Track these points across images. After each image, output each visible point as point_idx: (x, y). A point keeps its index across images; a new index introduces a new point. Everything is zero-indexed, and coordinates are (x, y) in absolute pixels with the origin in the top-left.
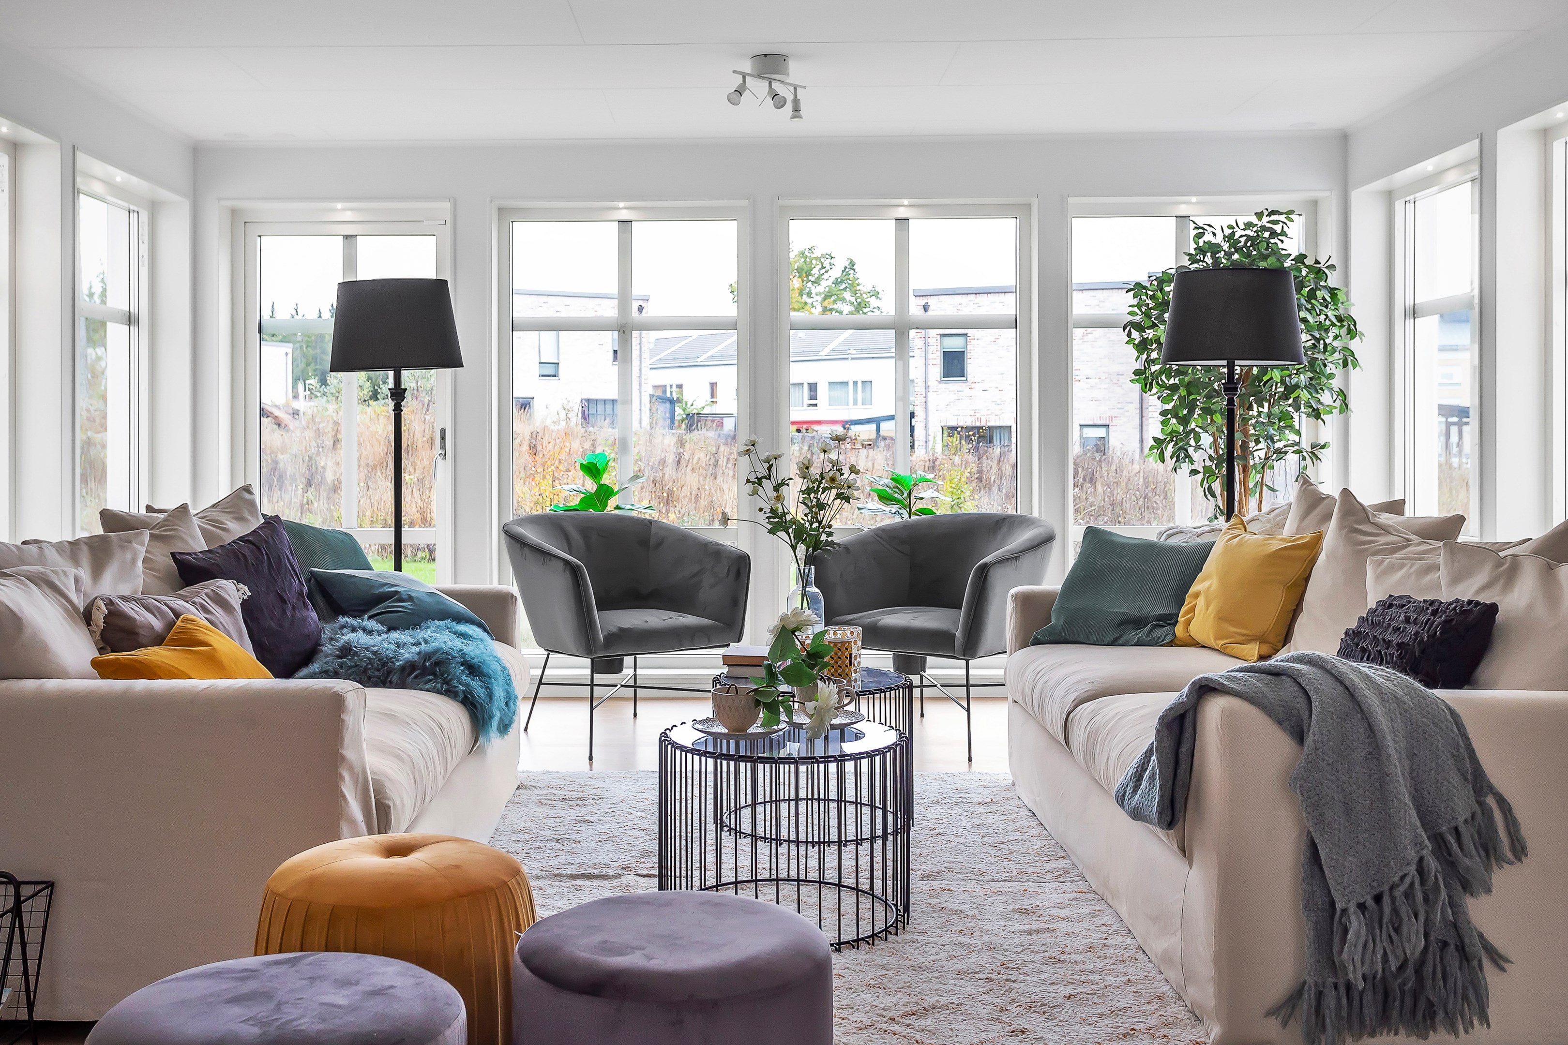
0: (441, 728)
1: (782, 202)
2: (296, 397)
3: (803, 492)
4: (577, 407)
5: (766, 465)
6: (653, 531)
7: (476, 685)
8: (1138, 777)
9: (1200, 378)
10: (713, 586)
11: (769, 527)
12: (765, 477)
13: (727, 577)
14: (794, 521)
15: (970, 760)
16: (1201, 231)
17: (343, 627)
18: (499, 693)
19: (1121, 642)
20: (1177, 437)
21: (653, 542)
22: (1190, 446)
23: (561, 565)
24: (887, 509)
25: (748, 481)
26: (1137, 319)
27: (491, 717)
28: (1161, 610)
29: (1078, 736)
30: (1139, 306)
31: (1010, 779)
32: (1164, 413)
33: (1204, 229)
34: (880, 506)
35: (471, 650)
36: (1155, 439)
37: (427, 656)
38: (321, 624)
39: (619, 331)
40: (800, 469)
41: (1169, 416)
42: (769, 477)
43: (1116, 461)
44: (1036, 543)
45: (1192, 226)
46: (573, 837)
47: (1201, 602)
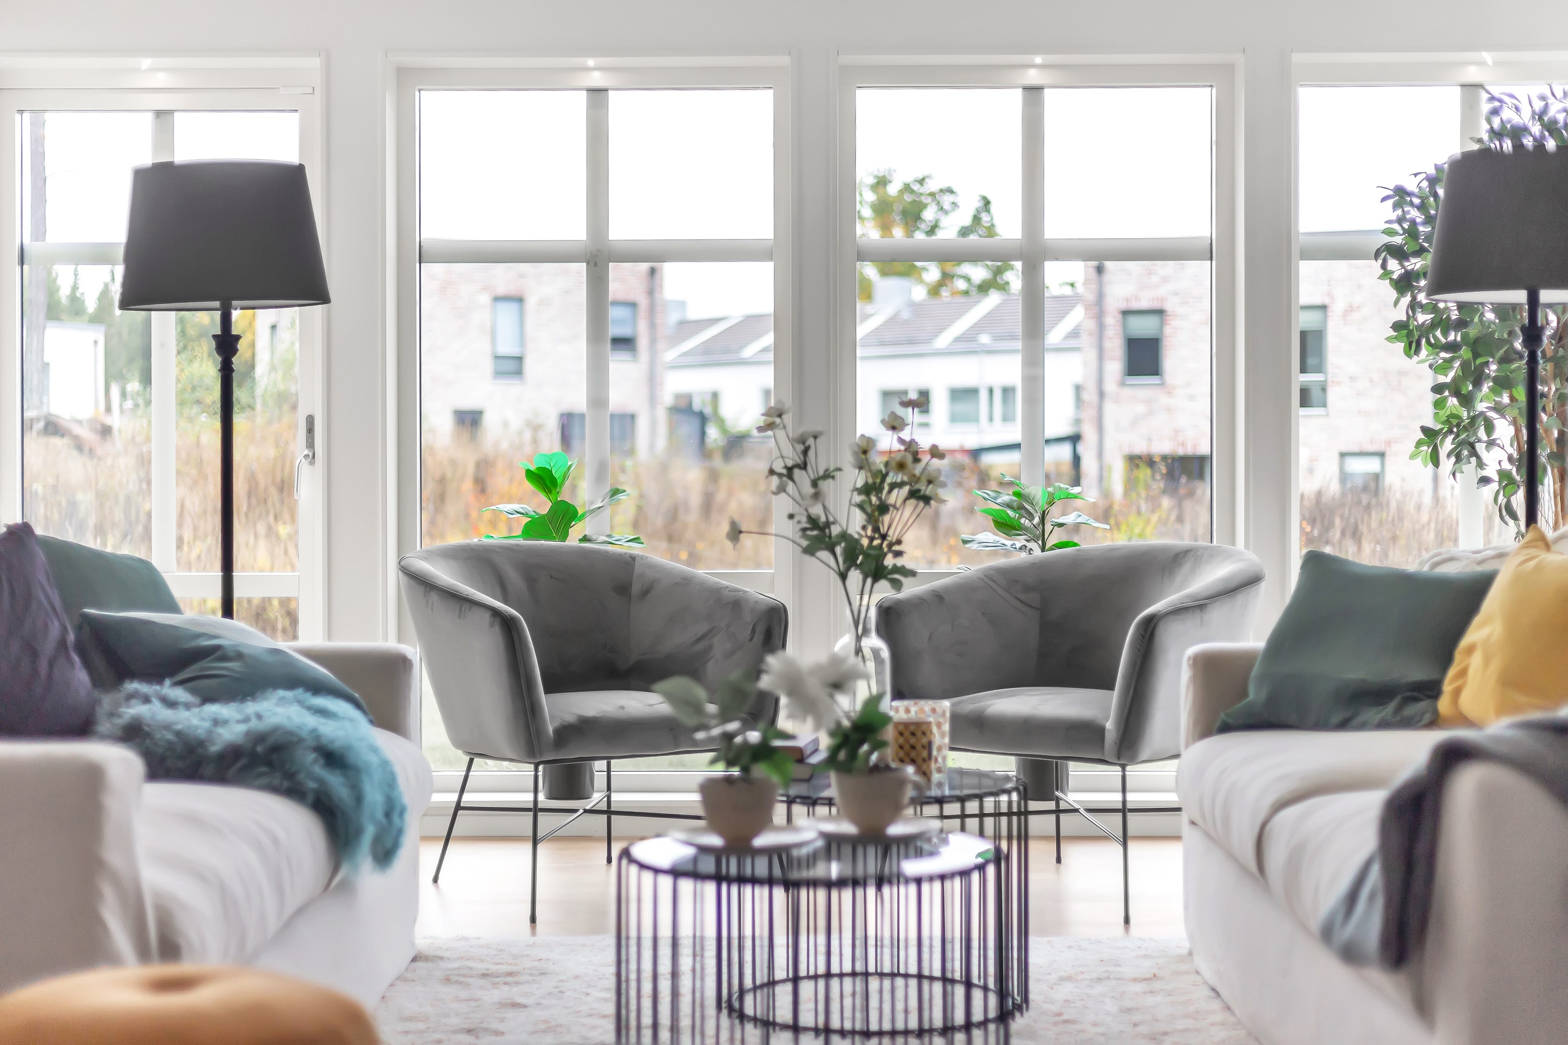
0: (275, 840)
1: (844, 59)
2: (108, 409)
3: (860, 491)
4: (552, 425)
5: (801, 448)
6: (637, 570)
7: (335, 782)
8: (1352, 897)
9: (1493, 332)
10: (729, 655)
11: (805, 543)
12: (797, 466)
13: (751, 640)
14: (844, 536)
15: (1127, 920)
16: (1497, 104)
17: (131, 696)
18: (374, 796)
19: (1355, 722)
20: (1458, 425)
21: (636, 589)
22: (1479, 441)
23: (487, 616)
24: (1009, 543)
25: (772, 472)
26: (1398, 240)
27: (359, 832)
28: (1417, 673)
29: (1276, 857)
30: (1400, 221)
31: (1186, 945)
32: (1438, 389)
33: (1500, 101)
34: (997, 538)
35: (329, 730)
36: (1425, 430)
37: (260, 738)
38: (96, 693)
39: (588, 264)
40: (855, 454)
41: (1447, 393)
42: (804, 466)
43: (1393, 505)
44: (1233, 585)
45: (1485, 96)
46: (495, 1025)
47: (1476, 661)
